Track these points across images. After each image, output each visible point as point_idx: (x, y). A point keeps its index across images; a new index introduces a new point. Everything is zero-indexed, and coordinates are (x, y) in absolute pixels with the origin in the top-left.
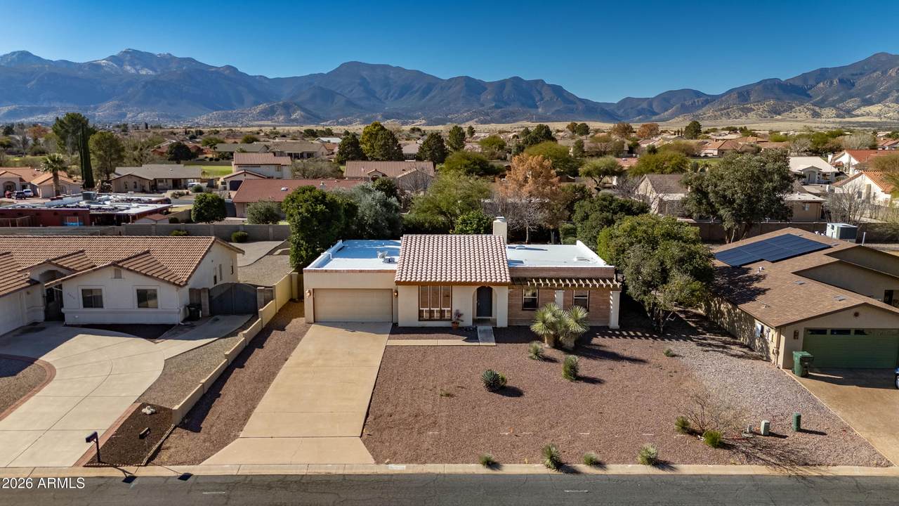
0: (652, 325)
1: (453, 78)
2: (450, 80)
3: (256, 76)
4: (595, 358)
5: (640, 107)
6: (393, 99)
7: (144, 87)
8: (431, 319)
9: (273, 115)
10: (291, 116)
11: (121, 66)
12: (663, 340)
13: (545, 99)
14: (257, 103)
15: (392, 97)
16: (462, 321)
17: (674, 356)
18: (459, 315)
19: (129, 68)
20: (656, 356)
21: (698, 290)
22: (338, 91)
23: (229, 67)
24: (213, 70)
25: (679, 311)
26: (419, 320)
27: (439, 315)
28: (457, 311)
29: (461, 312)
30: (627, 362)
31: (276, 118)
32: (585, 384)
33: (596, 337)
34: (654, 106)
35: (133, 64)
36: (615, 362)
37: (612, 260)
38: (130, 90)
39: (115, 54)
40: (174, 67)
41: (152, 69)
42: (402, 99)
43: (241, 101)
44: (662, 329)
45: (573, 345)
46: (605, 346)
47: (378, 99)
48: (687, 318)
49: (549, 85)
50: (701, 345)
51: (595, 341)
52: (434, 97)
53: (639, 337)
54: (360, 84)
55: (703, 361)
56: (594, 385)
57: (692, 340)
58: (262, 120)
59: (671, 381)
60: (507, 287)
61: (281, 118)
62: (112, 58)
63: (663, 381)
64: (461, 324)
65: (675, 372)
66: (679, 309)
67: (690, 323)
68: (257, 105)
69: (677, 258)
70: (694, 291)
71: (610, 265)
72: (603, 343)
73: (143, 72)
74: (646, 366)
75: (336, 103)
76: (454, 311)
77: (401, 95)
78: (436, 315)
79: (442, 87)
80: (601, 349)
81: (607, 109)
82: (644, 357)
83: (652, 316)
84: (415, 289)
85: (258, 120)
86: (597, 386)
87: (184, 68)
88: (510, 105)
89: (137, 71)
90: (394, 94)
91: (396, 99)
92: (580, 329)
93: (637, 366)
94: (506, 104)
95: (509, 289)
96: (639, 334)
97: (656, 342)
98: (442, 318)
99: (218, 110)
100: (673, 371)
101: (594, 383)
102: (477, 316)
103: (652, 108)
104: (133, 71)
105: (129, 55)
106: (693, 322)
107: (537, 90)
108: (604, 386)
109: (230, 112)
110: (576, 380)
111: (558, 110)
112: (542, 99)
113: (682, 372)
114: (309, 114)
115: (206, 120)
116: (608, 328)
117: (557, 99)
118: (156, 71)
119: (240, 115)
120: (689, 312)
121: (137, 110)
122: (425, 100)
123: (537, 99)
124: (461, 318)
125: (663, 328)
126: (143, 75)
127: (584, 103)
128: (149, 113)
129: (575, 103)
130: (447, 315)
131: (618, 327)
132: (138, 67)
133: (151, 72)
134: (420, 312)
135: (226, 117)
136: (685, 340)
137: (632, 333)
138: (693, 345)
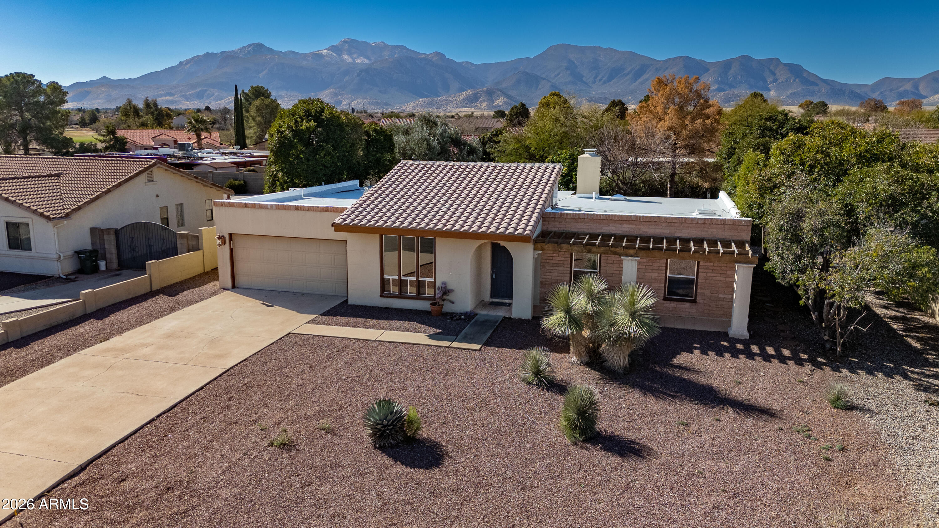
0: (821, 339)
1: (670, 59)
2: (666, 61)
3: (462, 62)
4: (658, 394)
5: (902, 89)
6: (601, 83)
7: (358, 75)
8: (401, 295)
9: (476, 102)
10: (494, 102)
11: (340, 55)
12: (837, 369)
13: (779, 81)
14: (462, 90)
15: (600, 80)
16: (453, 303)
17: (851, 408)
18: (446, 291)
19: (346, 57)
20: (806, 404)
21: (927, 264)
22: (544, 76)
23: (437, 54)
24: (422, 57)
25: (890, 318)
26: (381, 296)
27: (414, 290)
28: (444, 283)
29: (450, 287)
30: (731, 411)
31: (479, 105)
32: (602, 453)
33: (690, 350)
34: (920, 88)
35: (350, 54)
36: (702, 409)
37: (750, 207)
38: (347, 78)
39: (335, 44)
40: (386, 54)
41: (368, 58)
42: (612, 83)
43: (447, 88)
44: (839, 349)
45: (625, 362)
46: (698, 372)
47: (585, 83)
48: (905, 330)
49: (785, 65)
50: (926, 389)
51: (683, 359)
52: (647, 80)
53: (783, 360)
54: (567, 68)
55: (924, 428)
56: (619, 460)
57: (906, 377)
58: (466, 107)
59: (825, 472)
60: (530, 246)
61: (484, 105)
62: (333, 48)
63: (800, 469)
64: (448, 308)
65: (843, 449)
66: (893, 313)
67: (912, 342)
68: (461, 92)
69: (883, 196)
70: (916, 266)
71: (747, 217)
72: (696, 366)
73: (359, 61)
74: (774, 425)
75: (540, 89)
76: (438, 284)
77: (610, 79)
78: (411, 290)
79: (657, 69)
80: (686, 376)
81: (859, 91)
82: (774, 404)
83: (820, 319)
84: (374, 241)
85: (461, 107)
86: (628, 464)
87: (396, 56)
88: (734, 87)
89: (354, 59)
90: (603, 77)
91: (605, 82)
92: (635, 330)
93: (749, 422)
94: (731, 86)
95: (535, 249)
96: (786, 352)
97: (819, 372)
98: (419, 296)
99: (424, 98)
100: (838, 446)
101: (622, 454)
102: (492, 297)
103: (918, 89)
104: (350, 60)
105: (347, 45)
106: (918, 339)
107: (770, 71)
108: (643, 466)
109: (436, 99)
110: (586, 441)
111: (794, 93)
112: (776, 80)
113: (861, 451)
114: (511, 100)
115: (412, 107)
116: (725, 335)
117: (794, 81)
118: (370, 60)
119: (444, 102)
120: (913, 319)
121: (351, 97)
122: (635, 84)
123: (769, 81)
124: (450, 297)
125: (843, 345)
126: (358, 63)
127: (829, 84)
128: (362, 100)
129: (817, 85)
130: (428, 292)
131: (745, 334)
132: (354, 56)
133: (366, 61)
134: (384, 283)
135: (431, 104)
136: (889, 374)
137: (770, 350)
138: (906, 387)
